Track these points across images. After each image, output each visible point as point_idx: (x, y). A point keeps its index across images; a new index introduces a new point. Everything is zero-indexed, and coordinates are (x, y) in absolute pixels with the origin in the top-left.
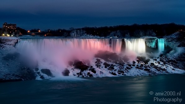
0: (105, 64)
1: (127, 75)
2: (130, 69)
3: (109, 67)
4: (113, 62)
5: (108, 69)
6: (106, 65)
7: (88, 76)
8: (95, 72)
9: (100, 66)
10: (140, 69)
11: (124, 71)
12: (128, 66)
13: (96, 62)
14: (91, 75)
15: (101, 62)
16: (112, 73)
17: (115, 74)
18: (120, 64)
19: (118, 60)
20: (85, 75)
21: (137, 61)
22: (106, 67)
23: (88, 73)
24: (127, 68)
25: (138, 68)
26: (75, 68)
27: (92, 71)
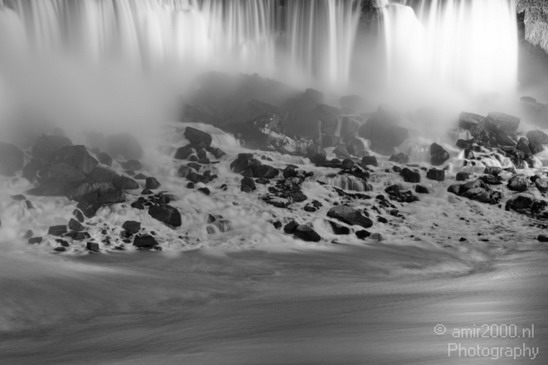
0: (243, 164)
1: (389, 239)
2: (411, 199)
3: (273, 183)
4: (298, 153)
5: (267, 200)
6: (251, 172)
7: (130, 248)
8: (174, 220)
9: (208, 177)
10: (483, 199)
11: (373, 216)
12: (398, 180)
13: (182, 154)
14: (147, 243)
15: (218, 154)
16: (292, 229)
17: (309, 235)
18: (345, 167)
19: (327, 142)
20: (107, 241)
21: (461, 144)
22: (247, 186)
23: (130, 229)
24: (393, 191)
25: (463, 191)
26: (36, 192)
27: (154, 213)
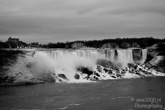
0: (104, 69)
1: (124, 78)
2: (125, 73)
3: (109, 71)
4: (110, 68)
5: (109, 73)
7: (95, 79)
8: (99, 76)
9: (101, 71)
10: (132, 73)
11: (121, 75)
12: (122, 71)
14: (97, 78)
15: (101, 68)
17: (115, 77)
18: (116, 70)
19: (113, 67)
20: (92, 78)
21: (128, 67)
22: (106, 72)
23: (94, 77)
24: (122, 72)
25: (130, 72)
26: (83, 73)
27: (97, 75)
